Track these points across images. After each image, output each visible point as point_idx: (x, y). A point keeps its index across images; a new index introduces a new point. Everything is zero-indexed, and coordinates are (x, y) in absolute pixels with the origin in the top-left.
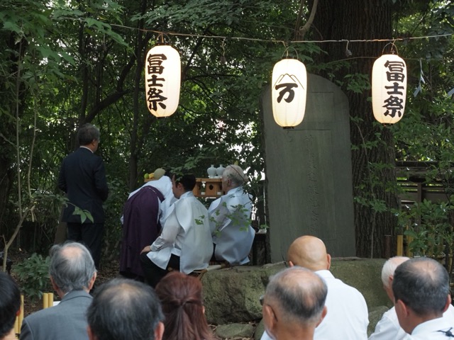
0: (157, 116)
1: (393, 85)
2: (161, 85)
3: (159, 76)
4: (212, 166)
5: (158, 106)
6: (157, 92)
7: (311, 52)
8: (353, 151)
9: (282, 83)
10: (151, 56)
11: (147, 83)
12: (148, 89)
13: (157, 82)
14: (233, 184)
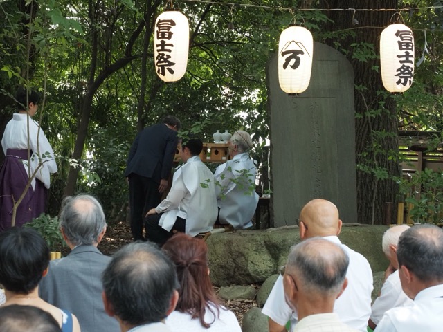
0: (165, 81)
1: (405, 54)
2: (170, 51)
3: (167, 42)
4: (218, 131)
5: (166, 71)
6: (165, 57)
7: (318, 20)
8: (356, 118)
9: (288, 49)
10: (160, 21)
11: (156, 48)
12: (156, 54)
13: (166, 48)
14: (240, 150)
